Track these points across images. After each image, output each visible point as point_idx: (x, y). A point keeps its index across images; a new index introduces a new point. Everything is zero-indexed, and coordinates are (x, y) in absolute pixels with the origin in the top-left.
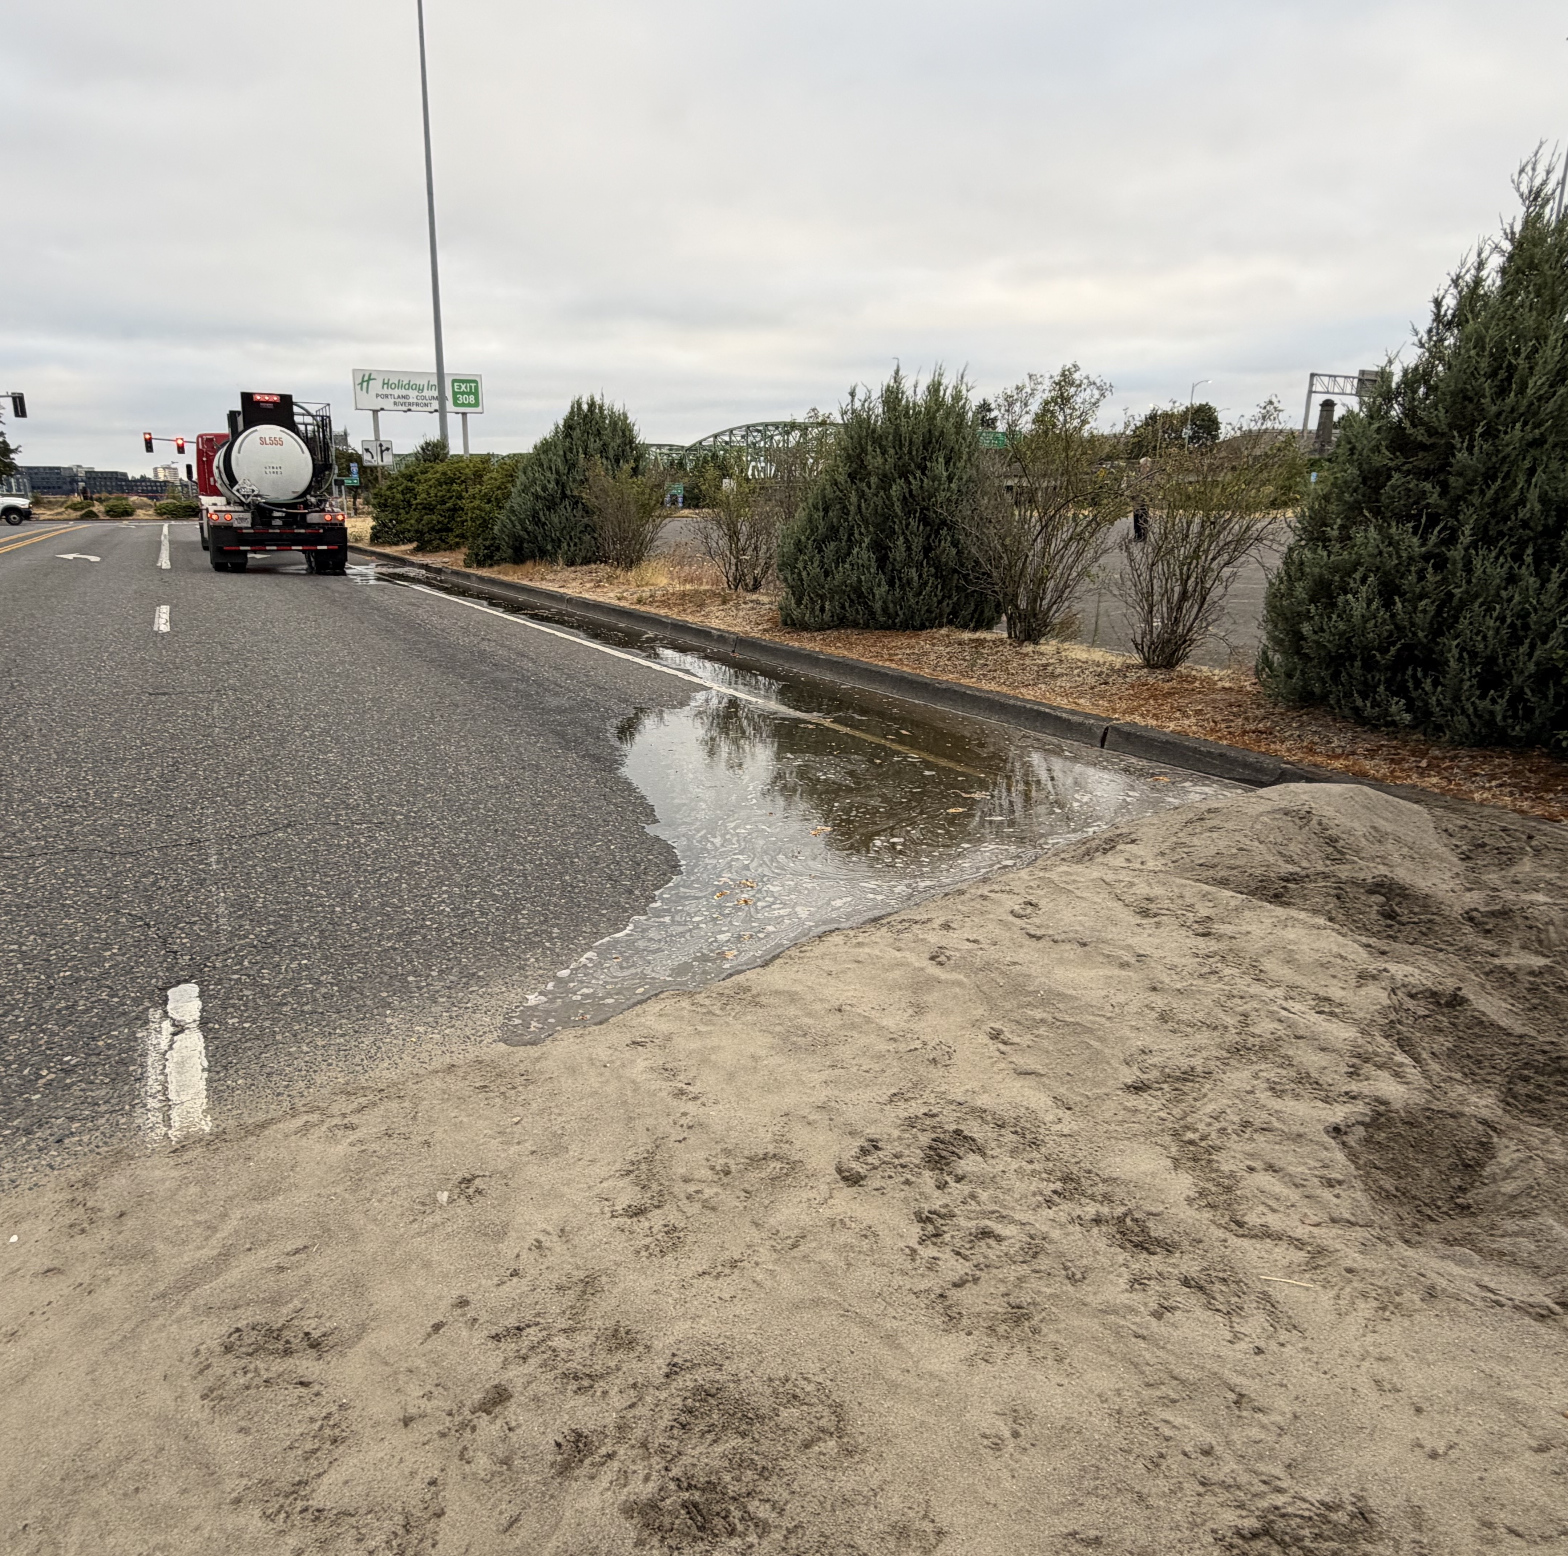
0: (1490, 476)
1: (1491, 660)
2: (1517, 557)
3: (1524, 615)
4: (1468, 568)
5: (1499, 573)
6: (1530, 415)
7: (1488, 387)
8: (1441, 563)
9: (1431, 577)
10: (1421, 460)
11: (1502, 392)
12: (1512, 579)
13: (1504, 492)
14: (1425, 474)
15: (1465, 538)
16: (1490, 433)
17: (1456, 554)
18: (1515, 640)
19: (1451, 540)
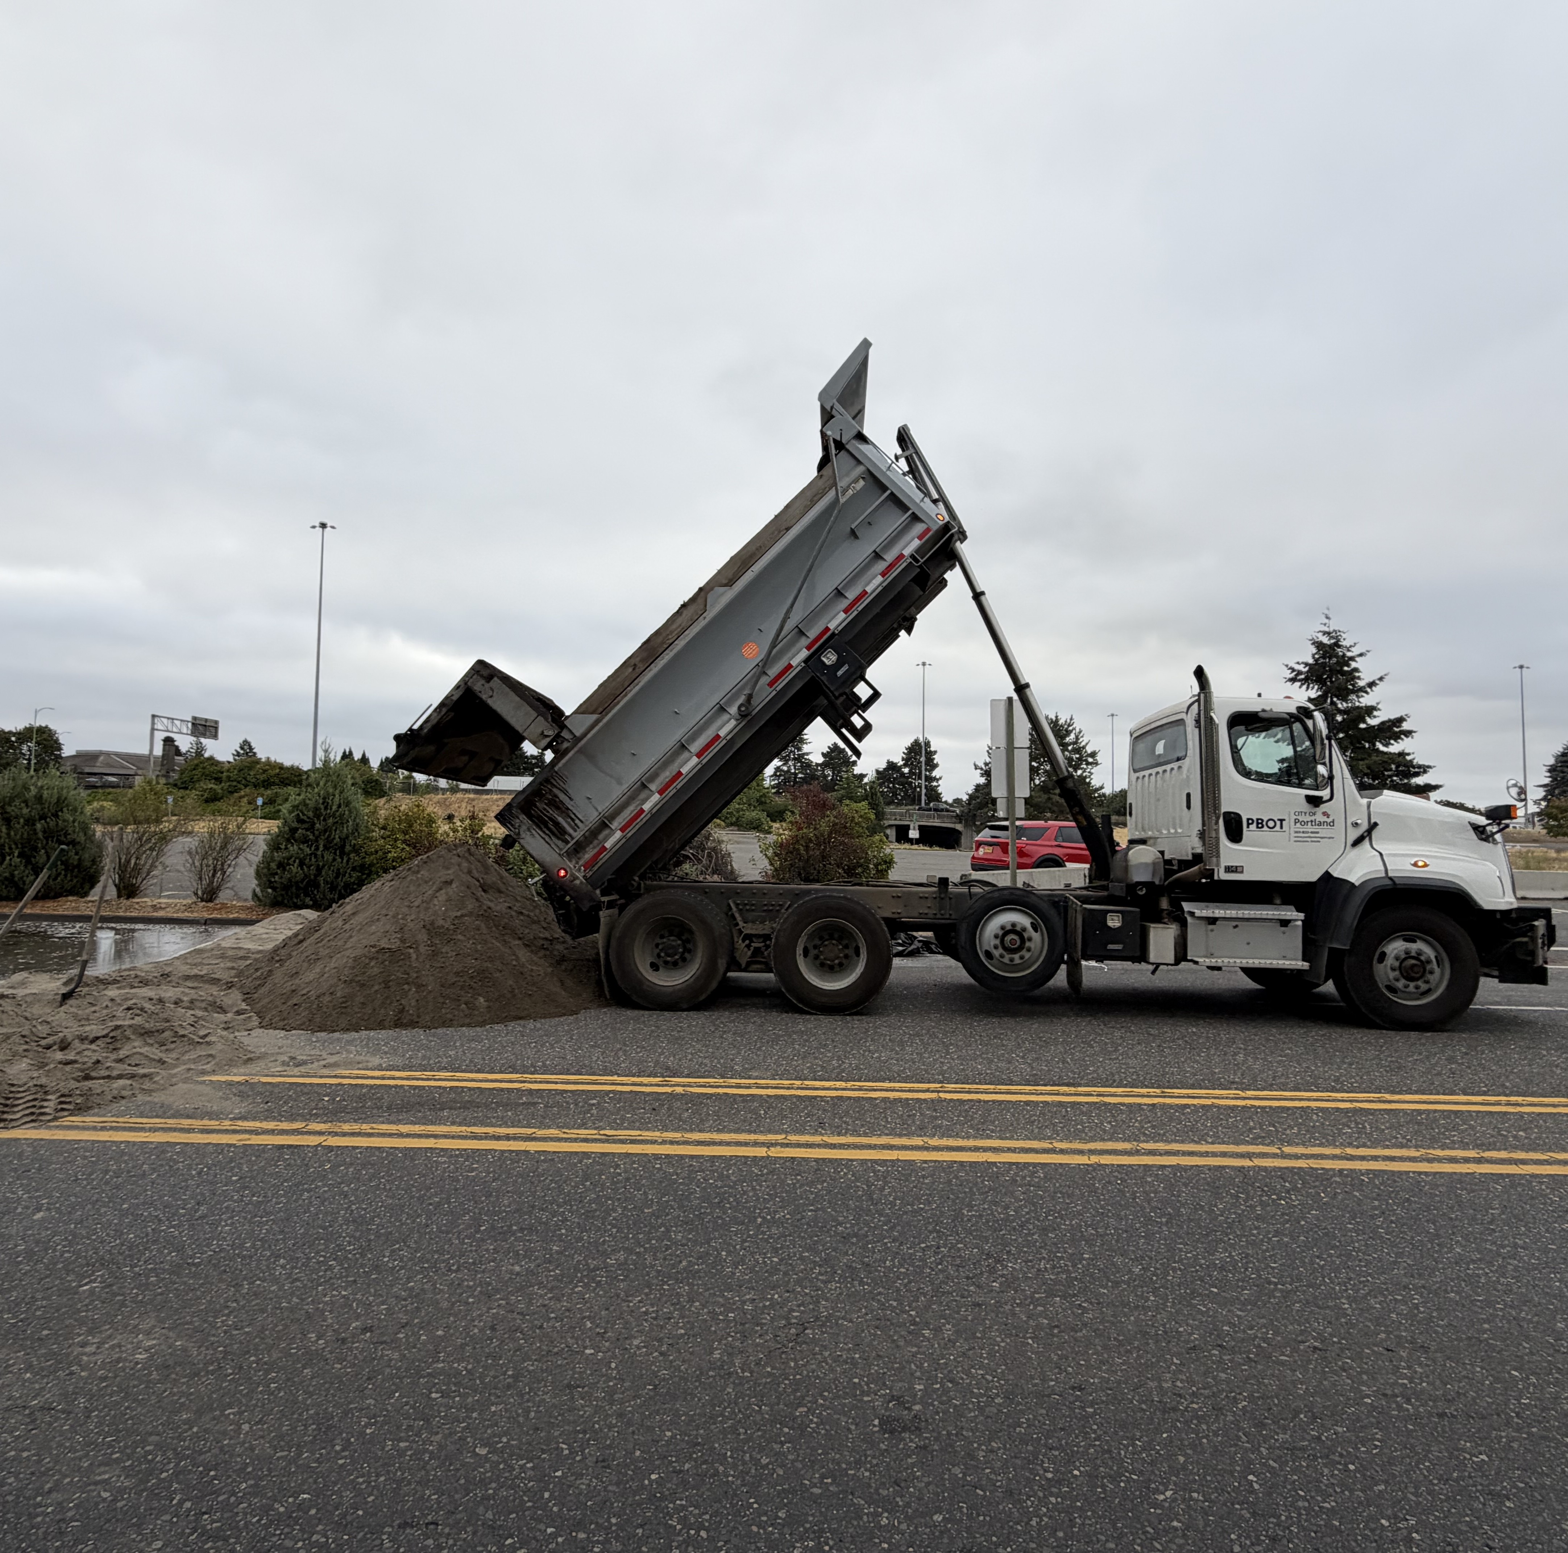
0: (325, 831)
1: (332, 883)
2: (335, 853)
3: (338, 870)
4: (323, 857)
5: (331, 858)
6: (334, 816)
7: (322, 807)
8: (316, 856)
9: (313, 860)
10: (306, 826)
11: (326, 808)
12: (334, 860)
13: (329, 836)
14: (307, 830)
15: (321, 848)
16: (325, 820)
17: (319, 853)
18: (337, 877)
19: (317, 849)
